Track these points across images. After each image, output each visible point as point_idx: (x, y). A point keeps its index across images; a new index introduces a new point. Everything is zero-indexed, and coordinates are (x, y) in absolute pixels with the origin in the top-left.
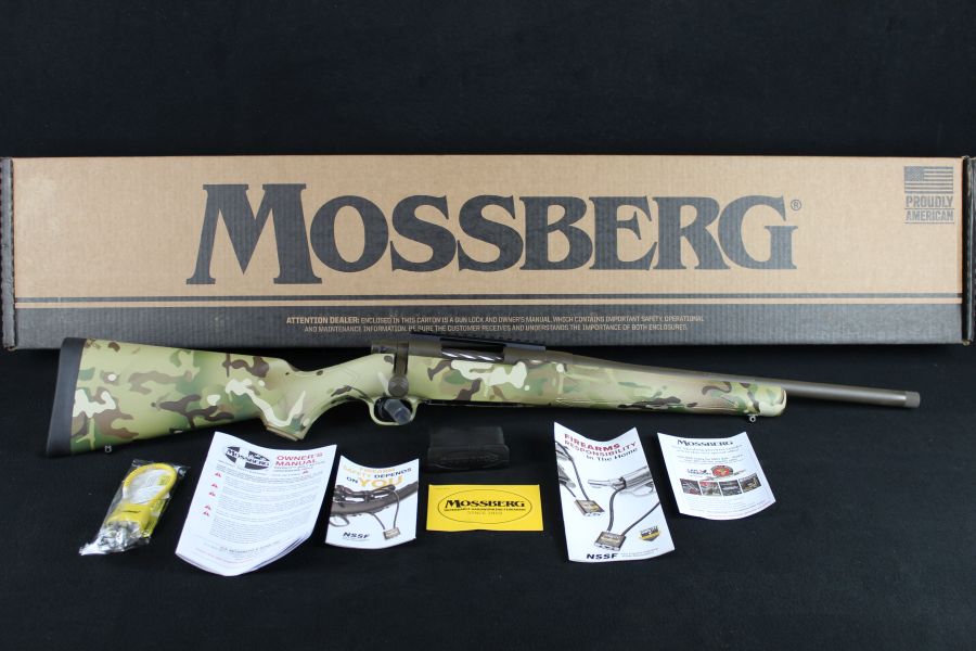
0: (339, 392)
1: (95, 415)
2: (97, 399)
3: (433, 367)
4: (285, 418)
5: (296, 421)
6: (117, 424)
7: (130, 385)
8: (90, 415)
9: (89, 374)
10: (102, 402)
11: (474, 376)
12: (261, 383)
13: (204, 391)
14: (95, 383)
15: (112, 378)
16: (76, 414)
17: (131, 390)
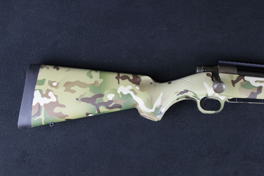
0: (181, 93)
1: (45, 105)
2: (46, 96)
3: (234, 79)
4: (151, 107)
5: (157, 109)
6: (57, 110)
7: (64, 88)
8: (42, 105)
9: (43, 82)
10: (49, 97)
11: (258, 85)
12: (137, 88)
13: (105, 93)
14: (45, 87)
15: (55, 84)
16: (34, 103)
17: (65, 91)
